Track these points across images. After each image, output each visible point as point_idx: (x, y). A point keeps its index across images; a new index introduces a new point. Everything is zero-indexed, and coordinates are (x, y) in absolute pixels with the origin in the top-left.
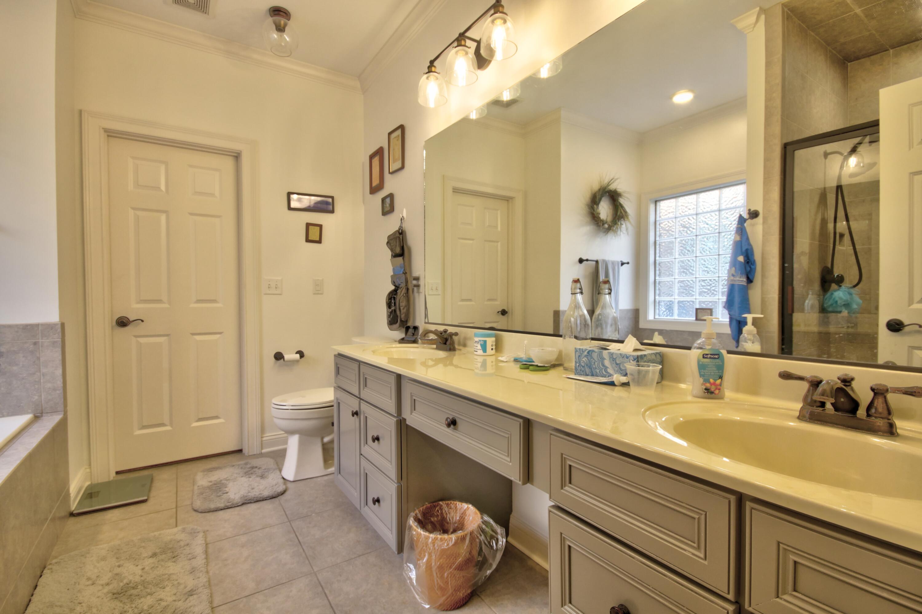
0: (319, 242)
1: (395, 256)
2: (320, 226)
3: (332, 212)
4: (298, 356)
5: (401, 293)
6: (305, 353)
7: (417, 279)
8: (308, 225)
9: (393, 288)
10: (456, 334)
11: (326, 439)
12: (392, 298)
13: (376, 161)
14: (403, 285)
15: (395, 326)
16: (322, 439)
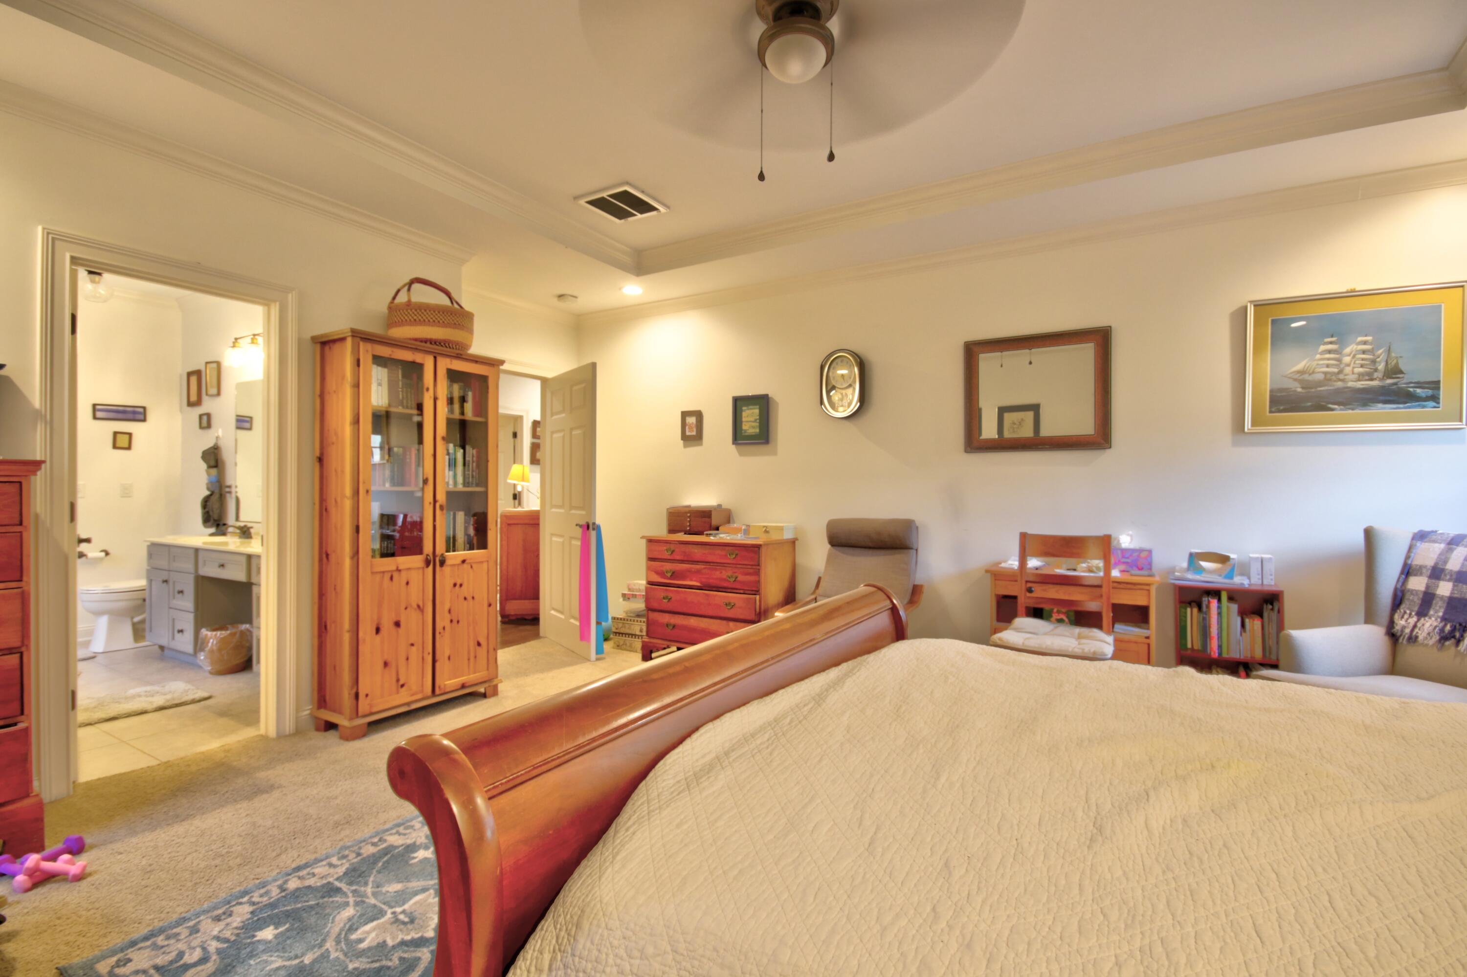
0: (129, 448)
1: (210, 467)
2: (130, 435)
3: (144, 420)
4: (103, 554)
5: (215, 497)
6: (110, 551)
7: (229, 487)
8: (116, 434)
9: (207, 493)
10: (252, 527)
11: (136, 619)
12: (206, 502)
13: (194, 379)
14: (217, 491)
15: (210, 524)
16: (132, 618)
